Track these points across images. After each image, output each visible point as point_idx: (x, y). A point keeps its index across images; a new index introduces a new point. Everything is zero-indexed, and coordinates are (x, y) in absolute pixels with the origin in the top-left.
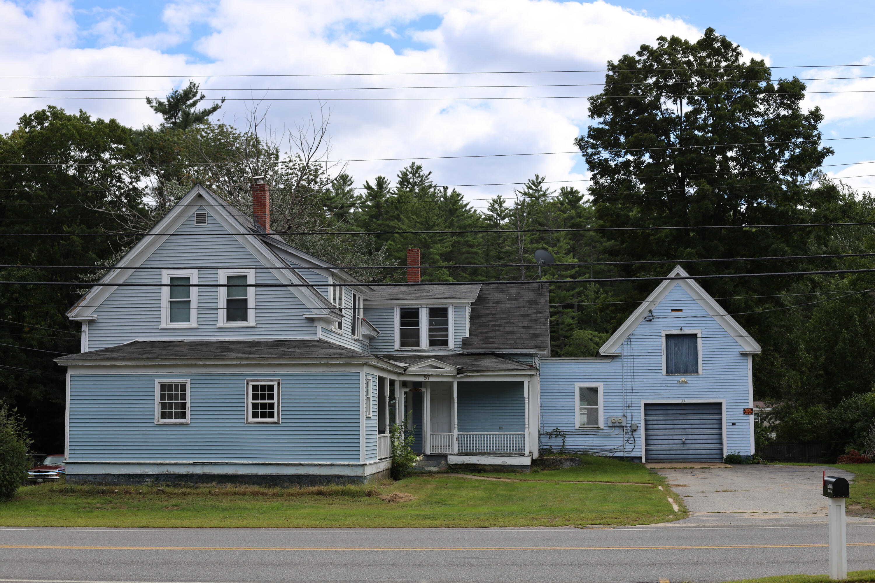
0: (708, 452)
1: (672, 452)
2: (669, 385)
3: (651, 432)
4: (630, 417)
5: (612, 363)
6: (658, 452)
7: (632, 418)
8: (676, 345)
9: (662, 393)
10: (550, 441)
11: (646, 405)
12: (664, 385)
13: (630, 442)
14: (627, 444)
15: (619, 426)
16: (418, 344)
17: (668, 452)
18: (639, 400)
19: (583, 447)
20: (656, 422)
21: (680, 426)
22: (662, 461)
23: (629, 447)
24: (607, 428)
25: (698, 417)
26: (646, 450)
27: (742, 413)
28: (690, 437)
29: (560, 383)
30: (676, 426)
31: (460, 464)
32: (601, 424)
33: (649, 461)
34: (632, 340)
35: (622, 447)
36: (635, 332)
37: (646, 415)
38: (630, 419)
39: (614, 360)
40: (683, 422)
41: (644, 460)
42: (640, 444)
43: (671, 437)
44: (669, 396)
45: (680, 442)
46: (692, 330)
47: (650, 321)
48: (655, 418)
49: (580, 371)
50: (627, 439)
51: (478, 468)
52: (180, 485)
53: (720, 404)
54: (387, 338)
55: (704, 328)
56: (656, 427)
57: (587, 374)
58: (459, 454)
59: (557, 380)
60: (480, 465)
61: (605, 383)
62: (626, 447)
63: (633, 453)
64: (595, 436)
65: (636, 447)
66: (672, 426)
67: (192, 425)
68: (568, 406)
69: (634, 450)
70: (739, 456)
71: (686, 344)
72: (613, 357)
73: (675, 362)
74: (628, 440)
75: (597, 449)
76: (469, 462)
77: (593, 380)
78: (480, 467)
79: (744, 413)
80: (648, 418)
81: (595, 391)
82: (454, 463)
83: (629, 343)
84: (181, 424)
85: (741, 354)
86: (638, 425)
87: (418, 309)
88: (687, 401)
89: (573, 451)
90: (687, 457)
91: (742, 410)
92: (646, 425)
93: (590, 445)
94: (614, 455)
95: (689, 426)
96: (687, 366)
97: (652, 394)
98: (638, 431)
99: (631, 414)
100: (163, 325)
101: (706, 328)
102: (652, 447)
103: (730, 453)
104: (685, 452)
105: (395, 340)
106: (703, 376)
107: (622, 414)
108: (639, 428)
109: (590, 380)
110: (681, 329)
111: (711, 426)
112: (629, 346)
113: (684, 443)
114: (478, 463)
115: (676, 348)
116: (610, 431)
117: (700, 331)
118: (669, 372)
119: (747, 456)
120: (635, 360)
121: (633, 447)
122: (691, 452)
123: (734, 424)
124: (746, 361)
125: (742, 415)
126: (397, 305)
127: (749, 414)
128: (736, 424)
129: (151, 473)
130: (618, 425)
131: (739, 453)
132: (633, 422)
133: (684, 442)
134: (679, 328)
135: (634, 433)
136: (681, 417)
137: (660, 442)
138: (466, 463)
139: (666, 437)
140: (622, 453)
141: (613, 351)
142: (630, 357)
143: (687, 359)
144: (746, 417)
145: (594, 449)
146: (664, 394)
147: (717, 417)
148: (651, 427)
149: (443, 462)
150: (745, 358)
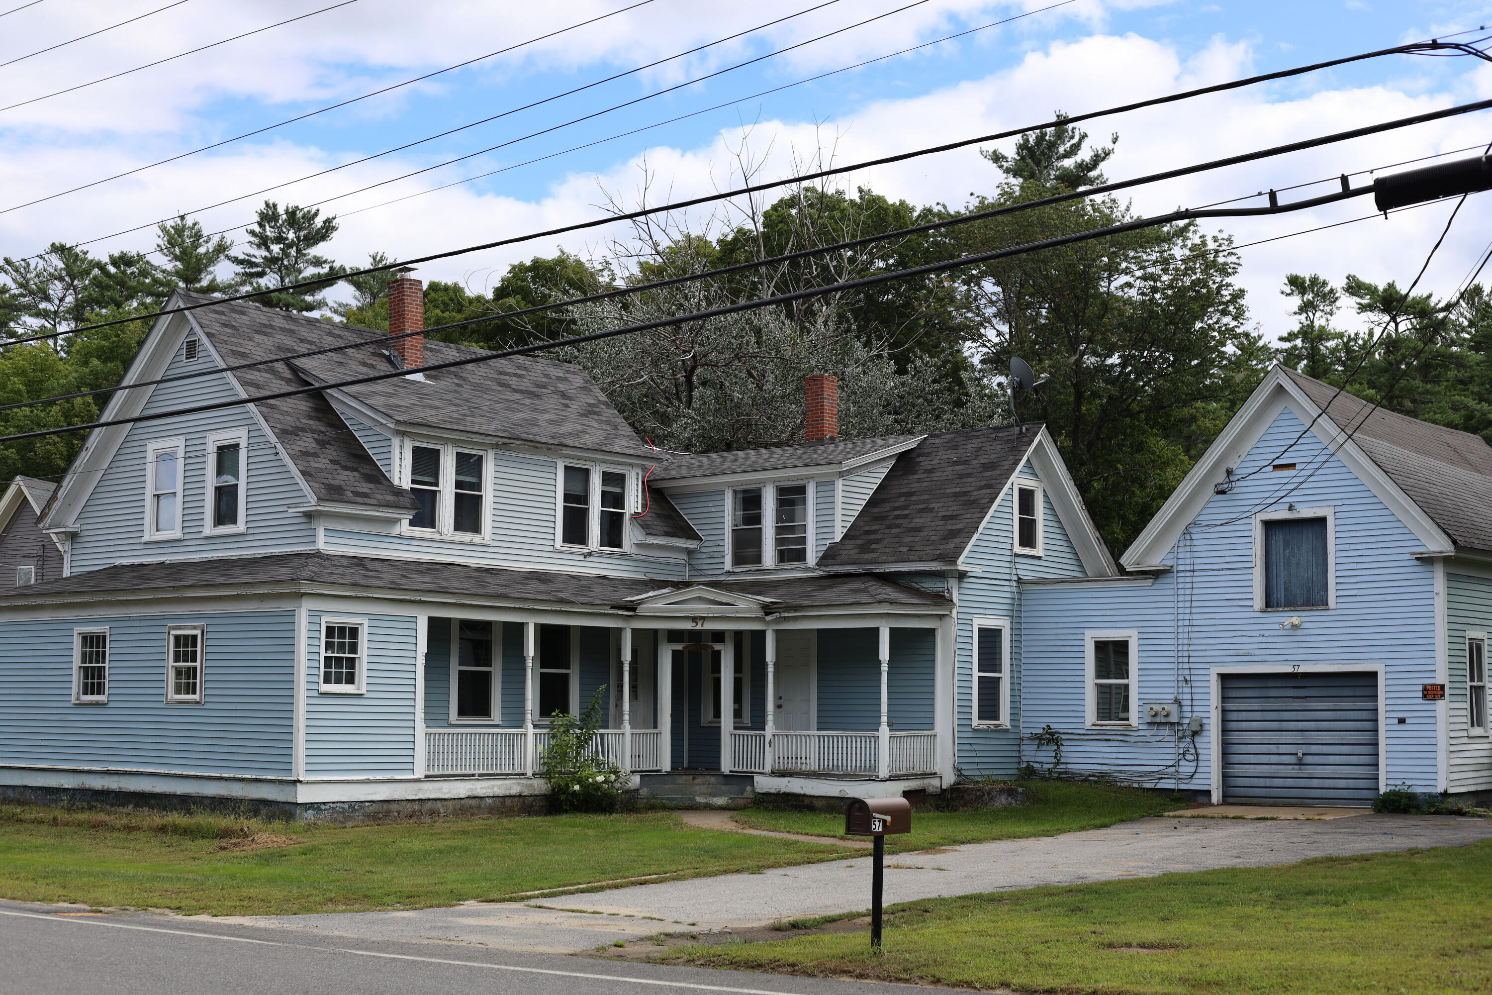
0: (1351, 783)
1: (1277, 782)
2: (1266, 633)
3: (1235, 737)
4: (1189, 703)
5: (1155, 587)
6: (1247, 782)
7: (1192, 705)
8: (1286, 544)
9: (1252, 652)
10: (1039, 753)
11: (1225, 679)
12: (1257, 633)
13: (1189, 757)
14: (1182, 763)
15: (1165, 724)
16: (758, 559)
17: (1268, 782)
18: (1207, 666)
19: (1099, 767)
20: (1244, 715)
21: (1292, 725)
22: (1255, 800)
23: (1186, 768)
24: (1145, 727)
25: (1330, 705)
26: (1225, 776)
27: (1420, 694)
28: (1314, 749)
29: (1059, 631)
30: (1285, 725)
31: (773, 794)
32: (1134, 716)
33: (1231, 800)
34: (1194, 536)
35: (1172, 769)
36: (1201, 518)
37: (1224, 699)
38: (1189, 709)
39: (1160, 581)
40: (1300, 716)
41: (1215, 797)
42: (1207, 763)
43: (1273, 749)
44: (1268, 658)
45: (1293, 759)
46: (1315, 510)
47: (1223, 492)
48: (1243, 706)
49: (1093, 607)
50: (1181, 751)
51: (803, 801)
52: (96, 807)
53: (1374, 675)
54: (714, 549)
55: (1340, 502)
56: (1244, 725)
57: (1109, 613)
58: (774, 773)
59: (1054, 626)
60: (805, 796)
61: (1142, 630)
62: (1181, 769)
63: (1194, 781)
64: (1122, 744)
65: (1200, 770)
66: (1275, 725)
67: (111, 705)
68: (1072, 679)
69: (1196, 776)
70: (1412, 797)
71: (1305, 542)
72: (1156, 575)
73: (1285, 583)
74: (1184, 754)
75: (1125, 772)
76: (787, 791)
77: (1118, 624)
78: (807, 801)
79: (1425, 696)
80: (1230, 706)
81: (1121, 647)
82: (764, 791)
83: (1188, 543)
84: (97, 704)
85: (1417, 559)
86: (1205, 721)
87: (760, 490)
88: (1302, 670)
89: (1081, 775)
90: (1306, 793)
91: (1421, 688)
92: (1224, 721)
93: (1112, 762)
94: (1159, 786)
95: (1312, 725)
96: (1309, 591)
97: (1232, 652)
98: (1205, 733)
99: (1189, 697)
100: (146, 538)
101: (1345, 502)
102: (1237, 770)
103: (1393, 788)
104: (1302, 783)
105: (726, 552)
106: (1338, 612)
107: (1172, 696)
108: (1206, 727)
109: (1114, 624)
110: (1291, 508)
111: (1359, 725)
112: (1188, 549)
113: (1300, 763)
114: (802, 792)
115: (1288, 551)
116: (1149, 733)
117: (1332, 510)
118: (1270, 603)
119: (1430, 795)
120: (1195, 579)
121: (1193, 770)
122: (1315, 783)
123: (1402, 721)
124: (1429, 575)
125: (1421, 701)
126: (730, 485)
127: (1434, 699)
128: (1407, 721)
129: (66, 786)
130: (1163, 720)
131: (1409, 786)
132: (1195, 714)
133: (1300, 759)
134: (1287, 506)
135: (1197, 739)
136: (1296, 705)
137: (1253, 759)
138: (782, 791)
139: (1264, 749)
140: (1173, 781)
141: (1155, 562)
142: (1188, 574)
143: (1310, 574)
144: (1428, 705)
145: (1120, 772)
146: (1257, 652)
147: (1369, 705)
148: (1233, 725)
149: (749, 788)
150: (1429, 568)
